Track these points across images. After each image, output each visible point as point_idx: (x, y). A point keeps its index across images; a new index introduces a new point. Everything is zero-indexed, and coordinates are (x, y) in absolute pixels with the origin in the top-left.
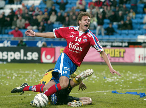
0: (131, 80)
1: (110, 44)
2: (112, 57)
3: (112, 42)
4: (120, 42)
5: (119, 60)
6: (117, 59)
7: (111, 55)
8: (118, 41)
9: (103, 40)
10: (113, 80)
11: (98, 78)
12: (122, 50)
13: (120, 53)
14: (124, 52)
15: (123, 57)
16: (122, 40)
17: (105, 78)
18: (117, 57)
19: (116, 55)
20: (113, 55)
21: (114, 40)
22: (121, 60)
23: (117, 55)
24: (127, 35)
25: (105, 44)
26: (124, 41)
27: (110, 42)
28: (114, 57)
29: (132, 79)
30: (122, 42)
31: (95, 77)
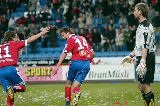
0: (58, 99)
1: (36, 62)
2: (38, 76)
3: (38, 61)
4: (46, 60)
5: (45, 78)
6: (44, 78)
7: (37, 74)
8: (44, 59)
9: (28, 59)
10: (39, 100)
11: (24, 98)
12: (49, 68)
13: (46, 71)
14: (51, 71)
15: (50, 76)
16: (49, 58)
17: (31, 98)
18: (43, 76)
19: (42, 74)
20: (39, 74)
21: (40, 58)
22: (48, 79)
23: (44, 73)
24: (53, 52)
25: (30, 63)
26: (50, 59)
27: (35, 61)
28: (40, 76)
29: (60, 97)
30: (48, 61)
31: (21, 97)
